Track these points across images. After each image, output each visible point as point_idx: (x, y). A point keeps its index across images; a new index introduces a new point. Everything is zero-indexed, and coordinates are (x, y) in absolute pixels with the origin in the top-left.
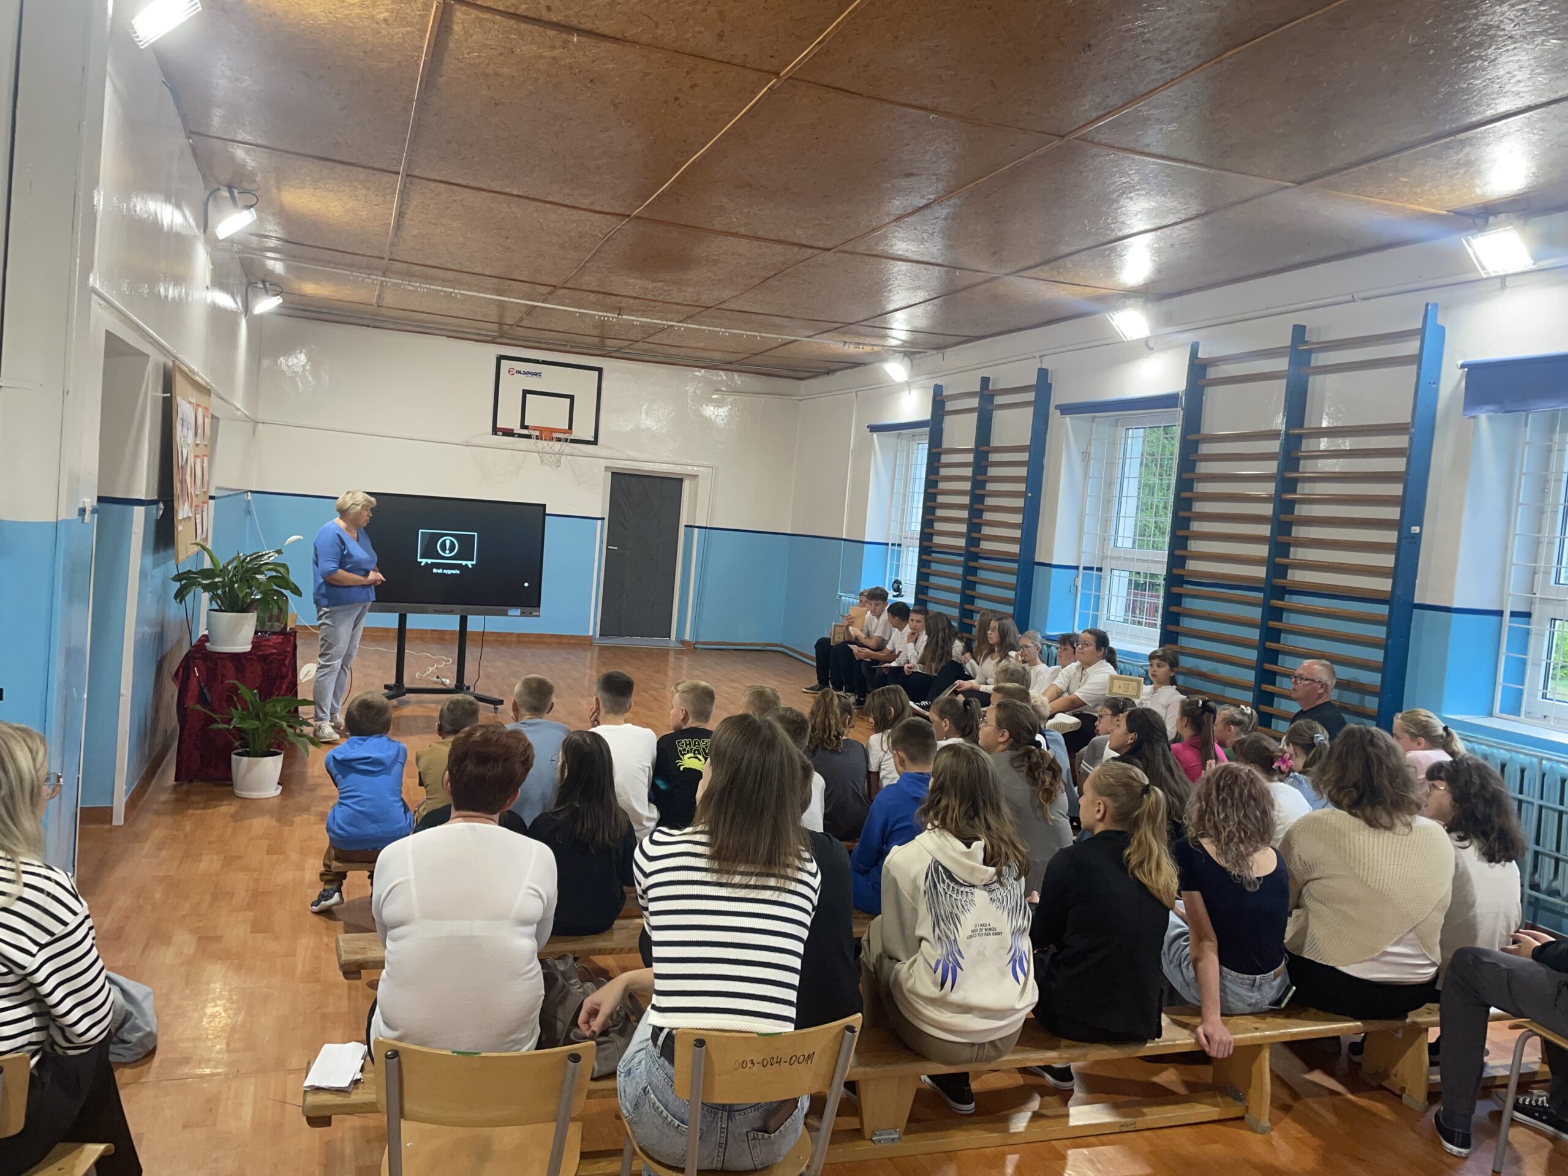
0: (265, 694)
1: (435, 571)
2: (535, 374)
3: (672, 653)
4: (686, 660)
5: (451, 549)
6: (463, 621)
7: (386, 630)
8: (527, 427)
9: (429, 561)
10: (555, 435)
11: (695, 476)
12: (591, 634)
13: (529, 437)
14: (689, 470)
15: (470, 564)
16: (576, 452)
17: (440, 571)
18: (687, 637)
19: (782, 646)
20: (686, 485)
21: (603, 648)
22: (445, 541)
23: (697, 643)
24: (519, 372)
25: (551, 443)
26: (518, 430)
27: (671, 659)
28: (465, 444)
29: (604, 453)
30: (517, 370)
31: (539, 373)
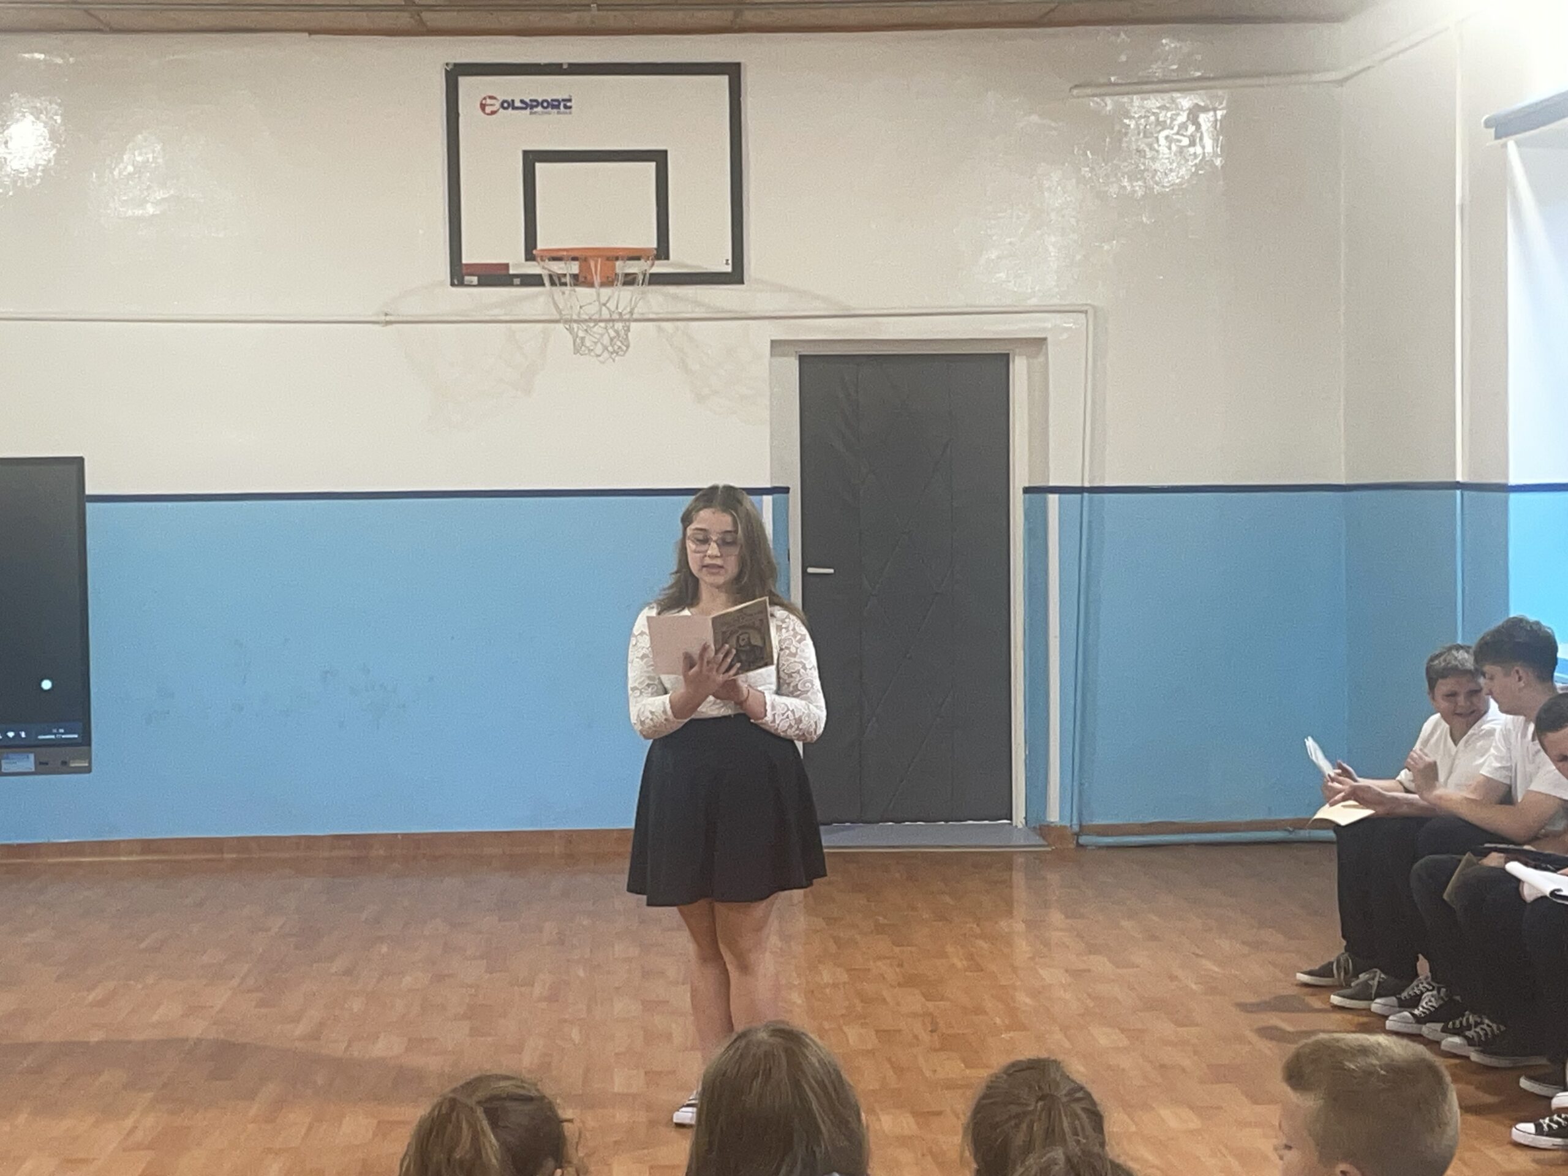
2: (555, 104)
3: (1020, 862)
4: (1053, 878)
8: (541, 255)
10: (623, 267)
11: (1038, 343)
13: (533, 281)
14: (1026, 325)
16: (682, 309)
18: (1054, 816)
20: (1019, 368)
23: (1083, 830)
24: (508, 105)
25: (608, 292)
26: (518, 264)
27: (1018, 878)
28: (383, 318)
29: (766, 303)
30: (501, 101)
31: (563, 100)
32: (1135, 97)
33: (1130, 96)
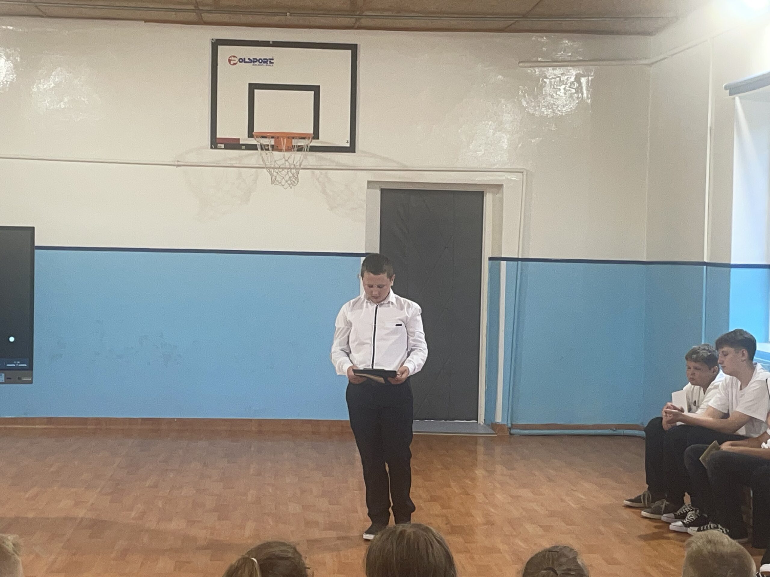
2: (265, 61)
3: (481, 441)
4: (498, 449)
8: (256, 135)
10: (295, 142)
11: (499, 187)
14: (492, 178)
16: (325, 164)
18: (499, 419)
20: (488, 199)
23: (513, 426)
24: (242, 60)
26: (245, 139)
27: (481, 449)
28: (176, 163)
29: (367, 162)
30: (239, 58)
31: (270, 59)
32: (550, 68)
33: (547, 68)
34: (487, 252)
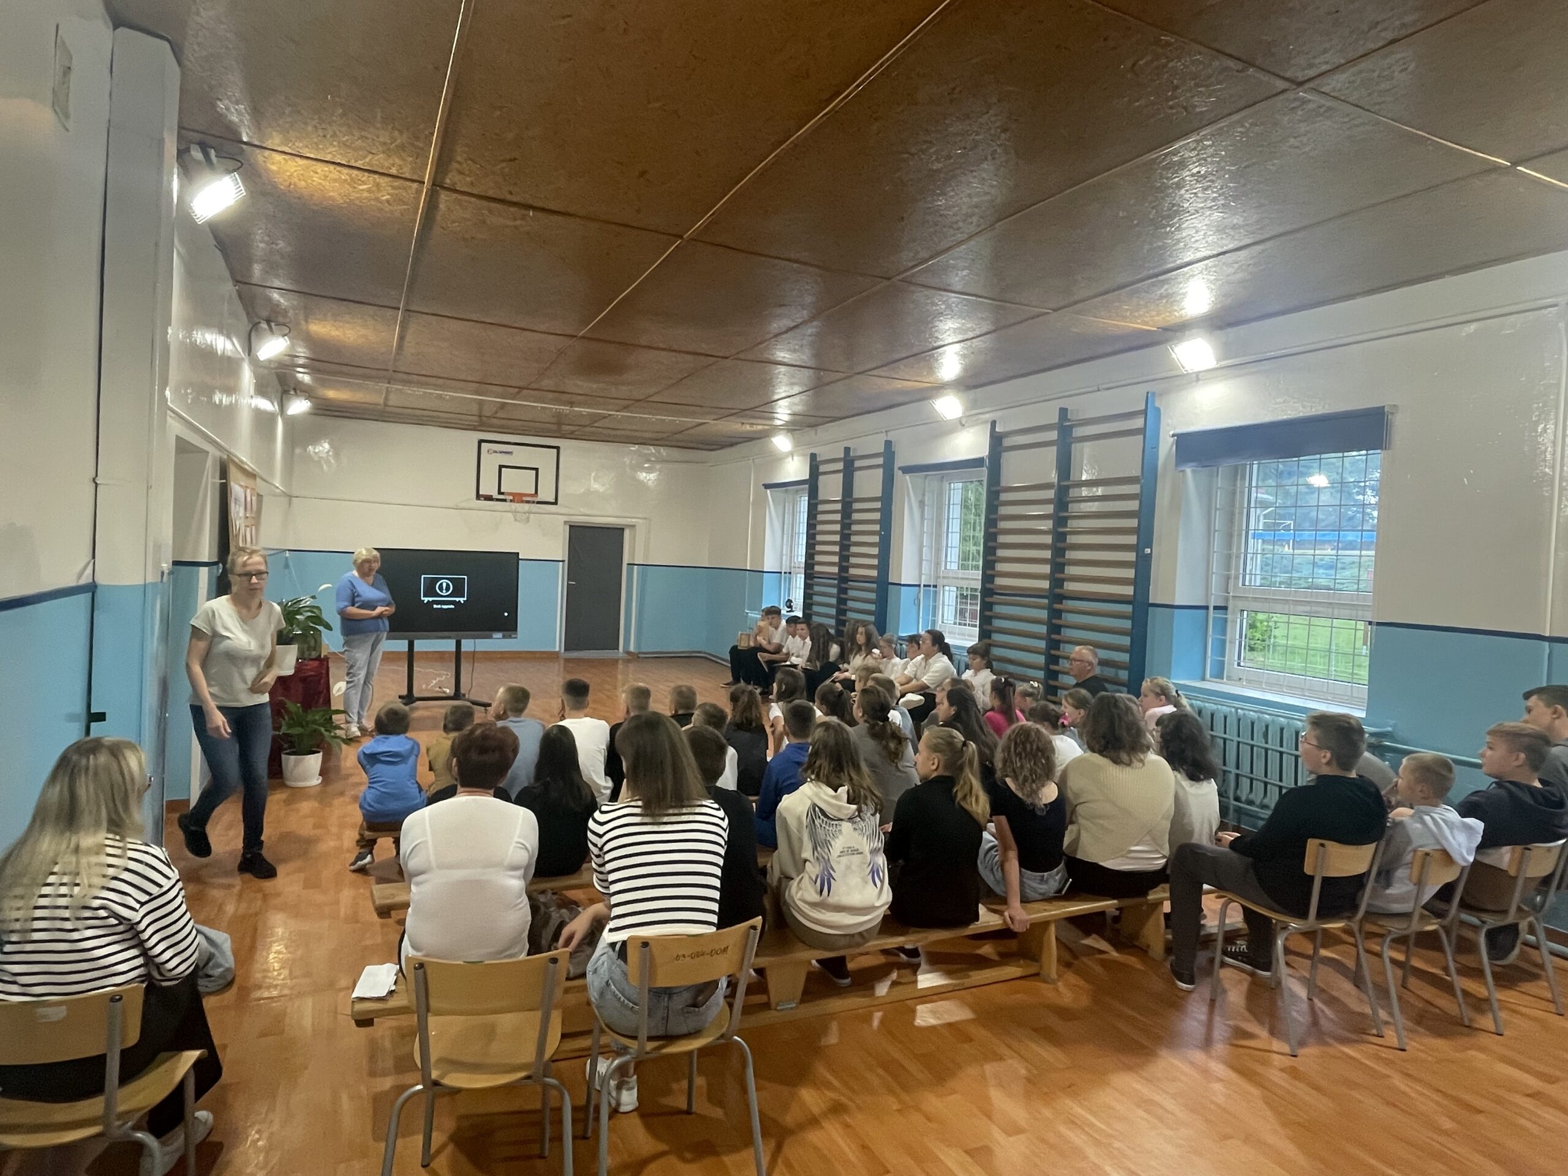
0: (307, 705)
1: (435, 606)
2: (508, 453)
3: (620, 662)
4: (631, 667)
5: (448, 589)
6: (458, 644)
7: (399, 653)
8: (503, 494)
9: (431, 599)
10: (524, 498)
11: (633, 526)
12: (557, 649)
13: (505, 500)
14: (629, 521)
15: (462, 600)
16: (541, 511)
17: (439, 606)
18: (632, 649)
19: (705, 653)
20: (627, 533)
21: (567, 660)
22: (442, 584)
23: (640, 653)
24: (496, 452)
25: (522, 505)
26: (495, 495)
27: (620, 666)
28: (455, 507)
29: (563, 511)
30: (494, 450)
31: (511, 452)
34: (626, 560)
